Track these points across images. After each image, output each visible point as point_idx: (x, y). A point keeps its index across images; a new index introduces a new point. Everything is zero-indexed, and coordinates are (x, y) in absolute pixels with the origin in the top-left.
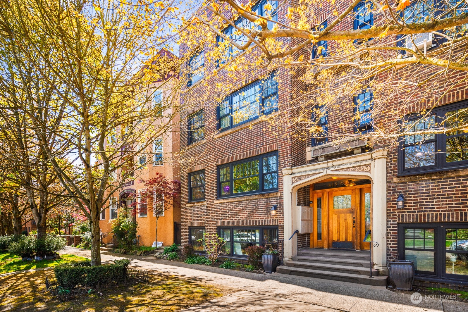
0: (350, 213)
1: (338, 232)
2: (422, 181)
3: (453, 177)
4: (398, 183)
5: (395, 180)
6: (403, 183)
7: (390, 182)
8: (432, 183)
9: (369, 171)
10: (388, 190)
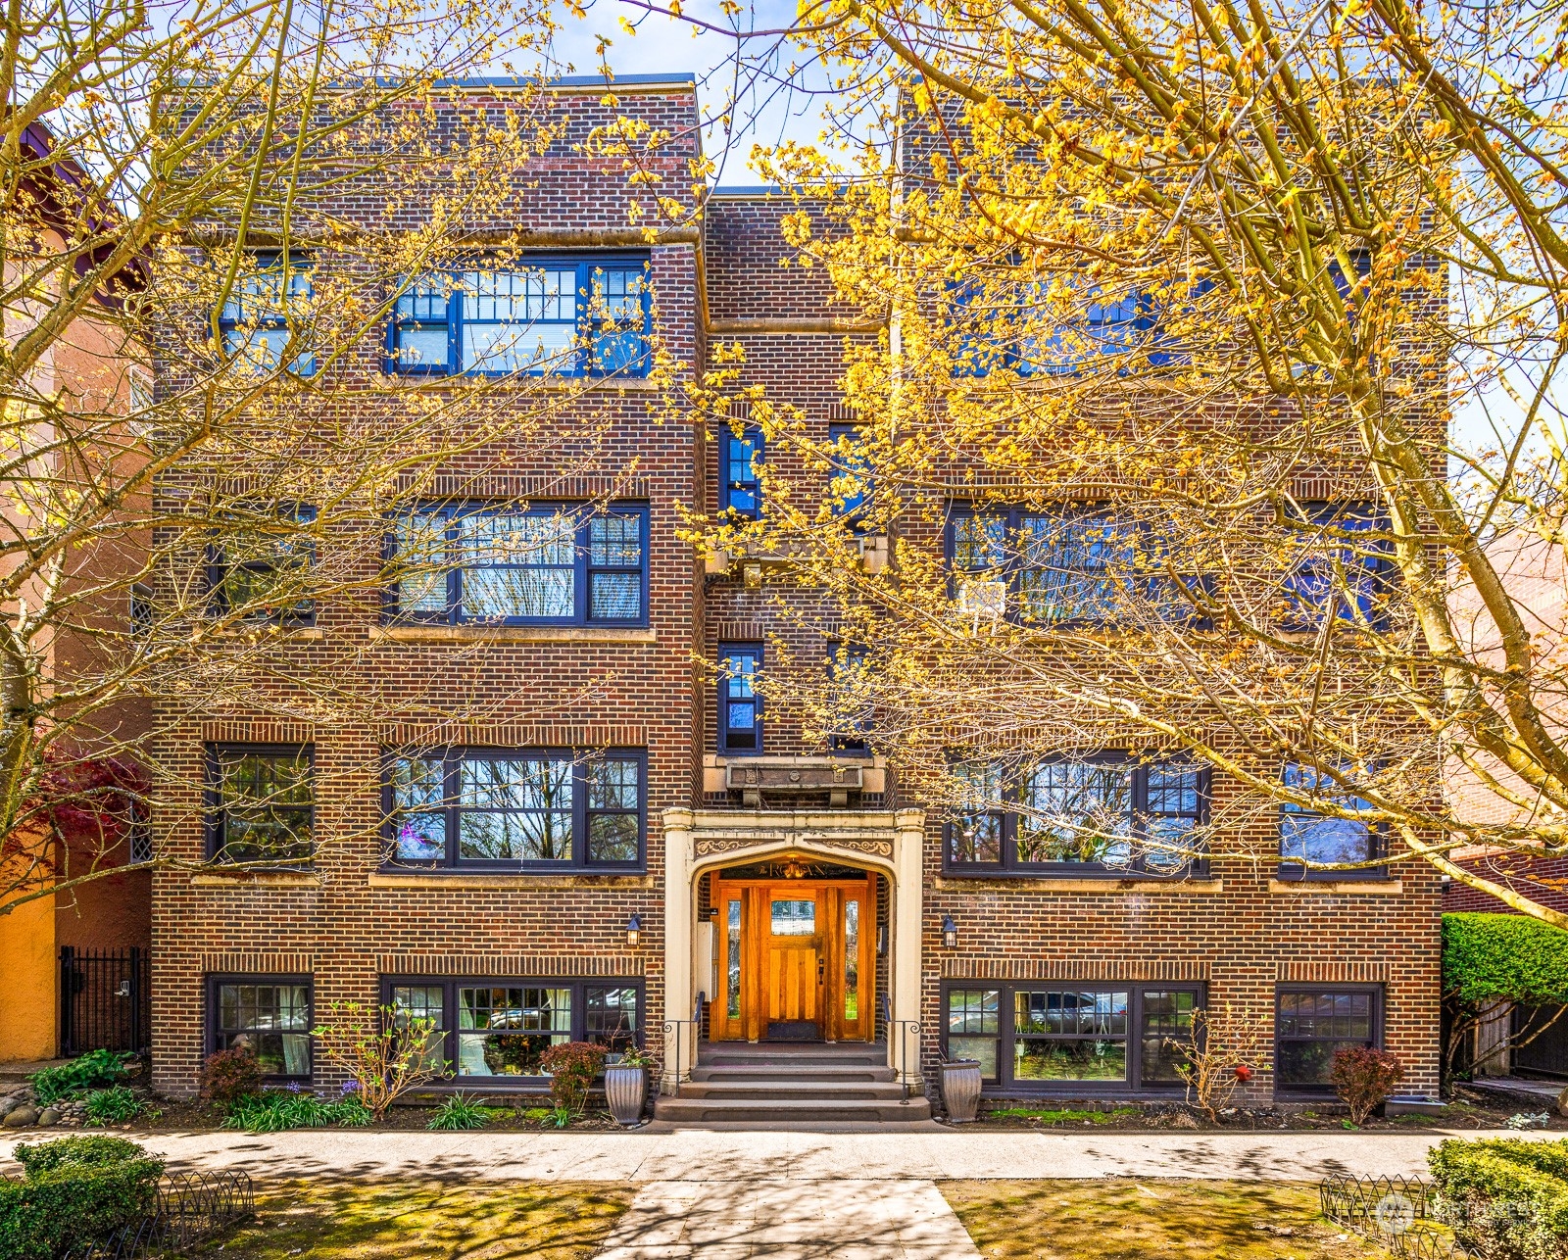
0: (813, 946)
1: (782, 996)
2: (984, 892)
3: (1029, 893)
4: (944, 892)
5: (939, 884)
6: (951, 892)
7: (928, 886)
8: (1000, 899)
9: (891, 857)
10: (924, 905)
